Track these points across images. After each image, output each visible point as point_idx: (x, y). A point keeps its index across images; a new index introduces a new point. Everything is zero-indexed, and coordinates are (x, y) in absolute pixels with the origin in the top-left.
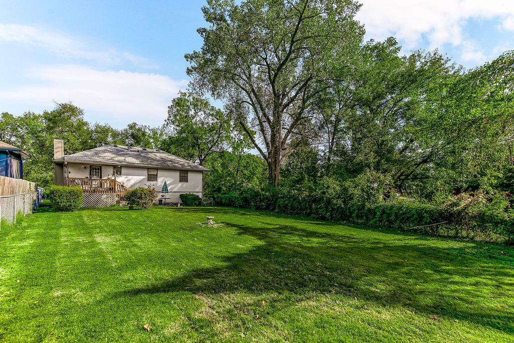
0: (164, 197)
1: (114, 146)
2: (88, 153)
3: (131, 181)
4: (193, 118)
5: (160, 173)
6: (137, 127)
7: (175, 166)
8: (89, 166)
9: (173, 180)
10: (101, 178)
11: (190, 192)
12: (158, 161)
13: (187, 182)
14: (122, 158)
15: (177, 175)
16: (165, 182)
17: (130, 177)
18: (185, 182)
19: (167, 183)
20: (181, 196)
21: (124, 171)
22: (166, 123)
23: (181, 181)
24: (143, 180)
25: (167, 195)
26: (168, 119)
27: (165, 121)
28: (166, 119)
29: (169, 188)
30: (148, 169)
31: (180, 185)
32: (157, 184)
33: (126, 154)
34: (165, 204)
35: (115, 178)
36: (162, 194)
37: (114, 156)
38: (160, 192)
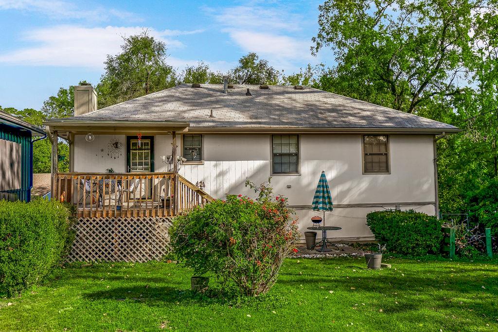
0: (321, 224)
1: (193, 87)
2: (127, 106)
3: (226, 177)
4: (376, 22)
5: (306, 148)
6: (257, 62)
7: (349, 125)
8: (122, 139)
9: (346, 167)
10: (152, 169)
11: (397, 205)
12: (299, 112)
13: (387, 170)
14: (204, 113)
15: (356, 150)
16: (323, 175)
17: (225, 165)
18: (379, 171)
19: (329, 176)
20: (372, 218)
21: (208, 146)
22: (315, 45)
23: (367, 170)
24: (259, 171)
25: (330, 218)
26: (320, 36)
27: (314, 39)
28: (316, 36)
29: (334, 193)
30: (274, 136)
31: (366, 182)
32: (298, 182)
33: (217, 102)
34: (326, 245)
35: (175, 167)
36: (314, 214)
37: (186, 108)
38: (308, 207)
